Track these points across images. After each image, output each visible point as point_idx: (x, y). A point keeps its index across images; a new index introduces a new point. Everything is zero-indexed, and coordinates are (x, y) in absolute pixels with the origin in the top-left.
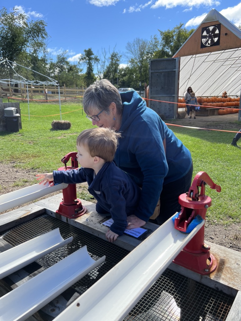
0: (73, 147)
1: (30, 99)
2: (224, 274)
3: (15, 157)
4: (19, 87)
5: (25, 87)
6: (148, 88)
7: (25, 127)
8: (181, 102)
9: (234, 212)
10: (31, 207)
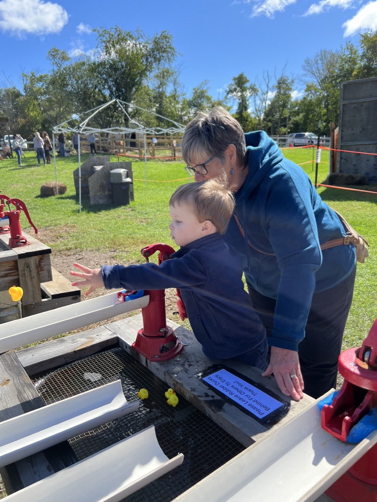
3: (118, 243)
4: (137, 138)
6: (337, 131)
7: (138, 198)
10: (96, 333)
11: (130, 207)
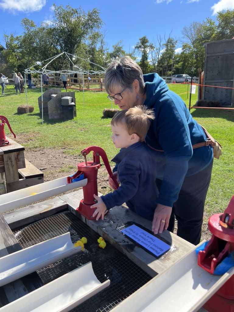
1: (87, 88)
3: (66, 144)
6: (203, 73)
7: (79, 115)
10: (54, 201)
11: (74, 121)
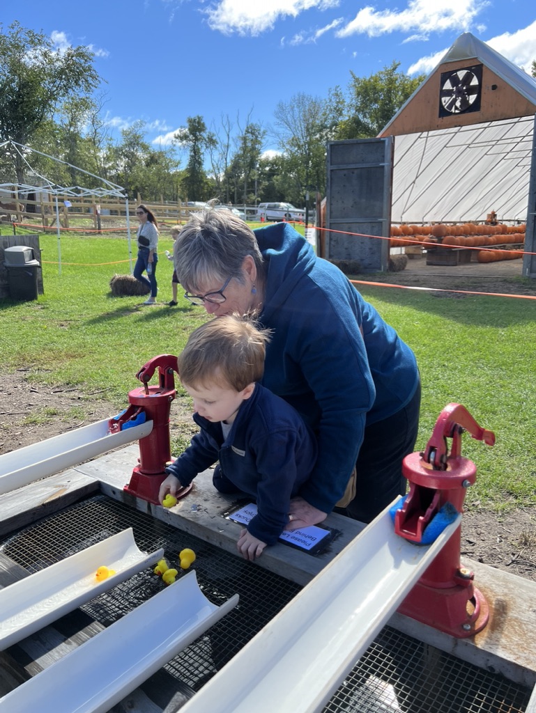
0: (159, 335)
1: (62, 225)
2: (506, 635)
3: (29, 359)
4: (38, 200)
5: (51, 200)
6: (323, 203)
7: (51, 290)
8: (397, 233)
9: (518, 482)
10: (66, 478)
11: (39, 304)
